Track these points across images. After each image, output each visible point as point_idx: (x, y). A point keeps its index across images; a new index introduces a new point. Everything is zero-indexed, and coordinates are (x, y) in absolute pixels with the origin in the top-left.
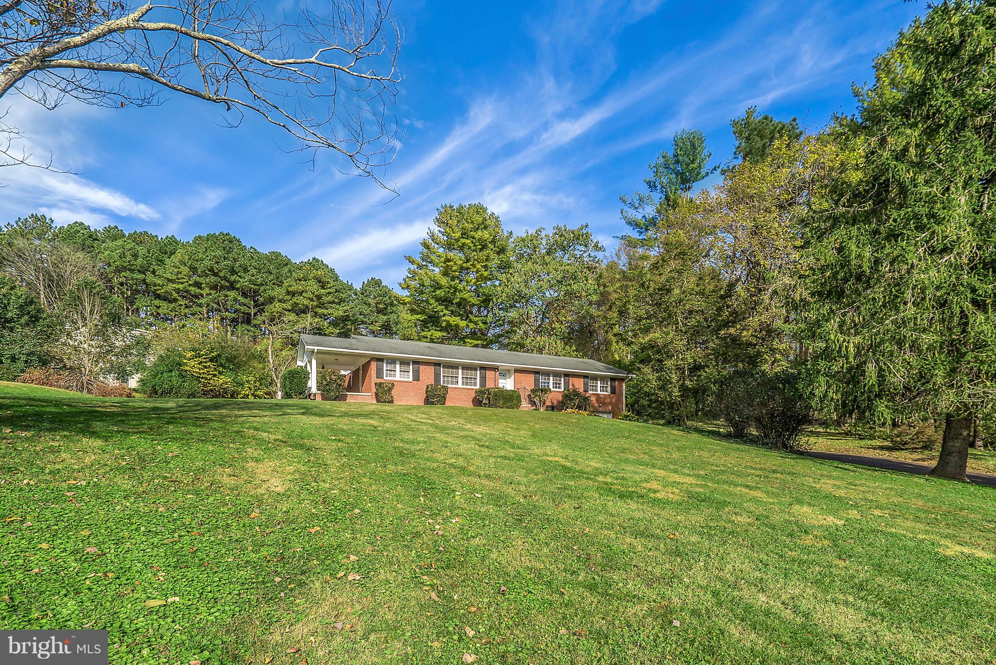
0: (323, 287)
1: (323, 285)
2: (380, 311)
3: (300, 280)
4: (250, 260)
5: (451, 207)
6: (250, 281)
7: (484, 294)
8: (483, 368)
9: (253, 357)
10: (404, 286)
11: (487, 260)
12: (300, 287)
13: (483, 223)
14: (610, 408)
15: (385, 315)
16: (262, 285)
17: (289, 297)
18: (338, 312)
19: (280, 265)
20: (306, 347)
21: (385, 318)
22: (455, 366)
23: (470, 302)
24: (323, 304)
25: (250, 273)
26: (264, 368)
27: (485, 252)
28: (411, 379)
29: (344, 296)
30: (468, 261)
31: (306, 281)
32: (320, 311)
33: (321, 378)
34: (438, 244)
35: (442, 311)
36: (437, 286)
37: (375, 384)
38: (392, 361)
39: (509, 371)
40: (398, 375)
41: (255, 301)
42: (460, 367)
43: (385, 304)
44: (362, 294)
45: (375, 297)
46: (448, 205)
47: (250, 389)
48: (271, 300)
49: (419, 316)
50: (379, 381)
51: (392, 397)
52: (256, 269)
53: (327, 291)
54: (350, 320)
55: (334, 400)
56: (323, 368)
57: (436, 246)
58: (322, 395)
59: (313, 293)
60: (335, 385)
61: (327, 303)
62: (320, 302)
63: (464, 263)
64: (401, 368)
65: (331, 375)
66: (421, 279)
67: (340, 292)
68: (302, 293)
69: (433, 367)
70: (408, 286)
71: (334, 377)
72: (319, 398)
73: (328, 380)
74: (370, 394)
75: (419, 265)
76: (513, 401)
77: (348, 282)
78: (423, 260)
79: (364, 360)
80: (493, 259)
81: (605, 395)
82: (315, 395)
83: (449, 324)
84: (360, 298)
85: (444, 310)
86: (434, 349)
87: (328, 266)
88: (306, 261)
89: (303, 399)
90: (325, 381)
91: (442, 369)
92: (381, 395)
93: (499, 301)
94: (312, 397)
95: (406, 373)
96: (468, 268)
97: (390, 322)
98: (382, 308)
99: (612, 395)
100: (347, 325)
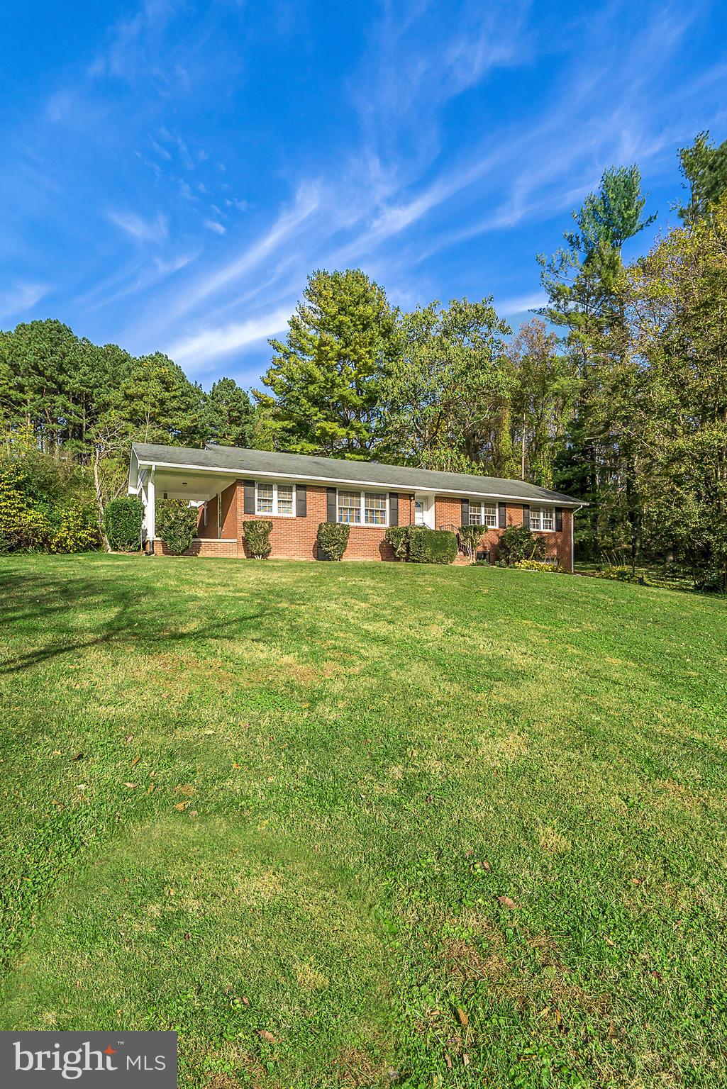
0: (167, 390)
1: (167, 386)
2: (234, 421)
3: (140, 380)
4: (82, 355)
5: (325, 274)
6: (82, 381)
7: (369, 391)
8: (394, 495)
9: (75, 482)
10: (267, 381)
11: (370, 344)
12: (140, 389)
13: (364, 295)
14: (555, 552)
15: (238, 425)
16: (96, 387)
17: (127, 403)
18: (184, 421)
19: (117, 361)
20: (140, 462)
21: (239, 429)
22: (354, 492)
23: (350, 402)
24: (167, 412)
25: (82, 371)
26: (90, 498)
27: (369, 333)
28: (294, 515)
29: (191, 401)
30: (347, 346)
31: (146, 380)
32: (163, 420)
33: (162, 514)
34: (309, 324)
35: (316, 415)
36: (311, 380)
37: (244, 524)
38: (266, 486)
39: (426, 498)
40: (276, 508)
41: (87, 408)
42: (363, 494)
43: (240, 412)
44: (213, 398)
45: (227, 403)
46: (322, 271)
47: (69, 529)
48: (106, 406)
49: (286, 422)
50: (248, 518)
51: (269, 545)
52: (88, 366)
53: (172, 394)
54: (199, 432)
55: (182, 553)
56: (165, 497)
57: (307, 326)
58: (164, 544)
59: (156, 397)
60: (182, 529)
61: (171, 410)
62: (164, 408)
63: (343, 348)
64: (280, 496)
65: (178, 510)
66: (290, 370)
67: (187, 396)
68: (142, 397)
69: (325, 495)
70: (272, 381)
71: (181, 514)
72: (158, 549)
73: (173, 519)
74: (235, 540)
75: (285, 352)
76: (446, 548)
77: (196, 382)
78: (291, 345)
79: (226, 484)
80: (377, 343)
81: (549, 533)
82: (153, 543)
83: (325, 433)
84: (210, 404)
85: (318, 413)
86: (324, 465)
87: (173, 363)
88: (148, 356)
89: (135, 551)
90: (168, 520)
91: (337, 496)
92: (252, 543)
93: (390, 398)
94: (148, 549)
95: (287, 505)
96: (346, 356)
97: (245, 434)
98: (236, 417)
99: (558, 534)
100: (195, 439)
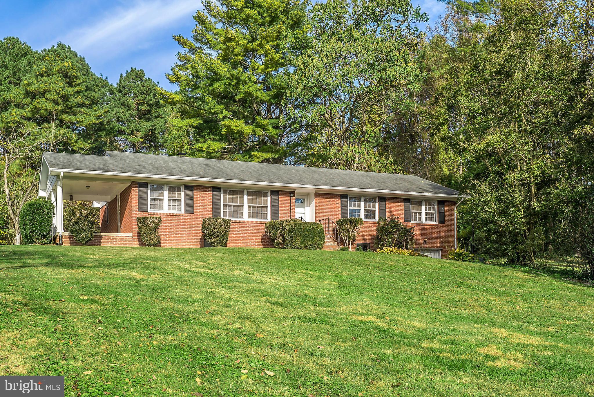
0: (70, 84)
1: (70, 80)
2: (144, 116)
3: (42, 76)
7: (275, 86)
8: (275, 192)
10: (172, 78)
11: (278, 38)
12: (42, 85)
14: (438, 243)
15: (148, 120)
17: (28, 100)
18: (89, 118)
19: (17, 55)
20: (50, 169)
21: (149, 124)
22: (237, 191)
23: (257, 98)
24: (70, 108)
27: (276, 27)
28: (183, 211)
29: (96, 95)
30: (254, 40)
31: (48, 76)
32: (66, 118)
33: (69, 211)
34: (215, 17)
35: (222, 113)
36: (216, 77)
37: (138, 219)
38: (159, 186)
39: (308, 195)
40: (166, 206)
42: (245, 192)
43: (149, 105)
44: (120, 91)
45: (136, 96)
49: (192, 120)
50: (142, 215)
51: (158, 237)
53: (76, 89)
54: (105, 129)
55: (85, 244)
56: (71, 199)
57: (213, 20)
58: (71, 237)
59: (58, 93)
60: (86, 223)
61: (75, 107)
62: (67, 105)
63: (249, 42)
64: (170, 195)
65: (82, 208)
66: (195, 68)
67: (91, 90)
68: (44, 93)
69: (210, 194)
70: (178, 78)
71: (84, 212)
72: (66, 242)
73: (78, 215)
74: (131, 234)
75: (191, 48)
76: (313, 238)
77: (101, 75)
78: (197, 40)
79: (123, 186)
80: (286, 36)
81: (431, 225)
82: (62, 237)
83: (230, 131)
84: (117, 98)
85: (224, 110)
86: (212, 167)
87: (76, 55)
88: (50, 48)
89: (47, 244)
90: (74, 217)
91: (222, 195)
92: (144, 235)
93: (295, 95)
94: (58, 241)
95: (176, 203)
96: (254, 50)
97: (155, 130)
98: (145, 111)
99: (441, 226)
100: (100, 136)
